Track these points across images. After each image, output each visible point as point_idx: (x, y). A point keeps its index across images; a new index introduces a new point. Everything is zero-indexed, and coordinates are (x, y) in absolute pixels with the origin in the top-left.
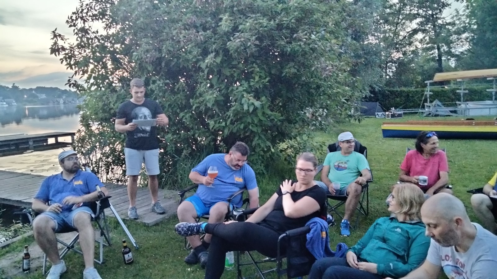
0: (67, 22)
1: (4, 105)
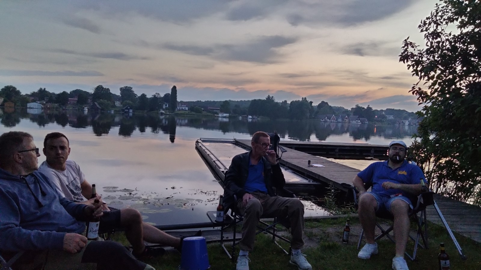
1: (359, 122)
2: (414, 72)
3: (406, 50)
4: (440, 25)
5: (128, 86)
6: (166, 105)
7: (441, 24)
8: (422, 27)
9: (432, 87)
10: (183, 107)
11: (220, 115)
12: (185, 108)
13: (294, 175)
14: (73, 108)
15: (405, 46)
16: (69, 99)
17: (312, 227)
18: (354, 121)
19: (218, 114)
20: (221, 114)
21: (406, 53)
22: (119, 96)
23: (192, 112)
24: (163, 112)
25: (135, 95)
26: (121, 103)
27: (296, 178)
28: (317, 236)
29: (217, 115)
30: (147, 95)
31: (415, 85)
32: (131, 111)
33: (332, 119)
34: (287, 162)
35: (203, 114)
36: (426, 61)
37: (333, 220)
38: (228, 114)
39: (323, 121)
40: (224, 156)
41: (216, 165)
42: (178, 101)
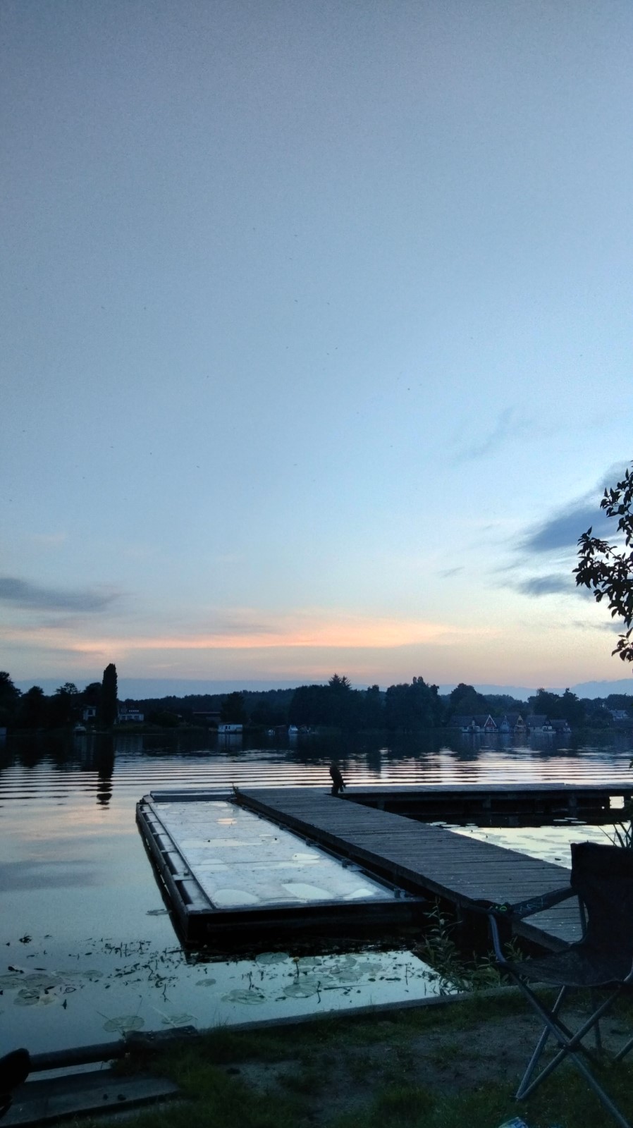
1: (550, 730)
3: (588, 558)
6: (90, 713)
8: (608, 506)
10: (131, 713)
11: (222, 729)
12: (137, 715)
13: (361, 879)
15: (586, 548)
17: (373, 1040)
18: (539, 728)
19: (216, 727)
20: (224, 727)
21: (589, 564)
23: (155, 725)
24: (83, 728)
25: (16, 691)
27: (366, 888)
28: (379, 1068)
29: (215, 730)
30: (44, 690)
33: (487, 725)
34: (351, 846)
35: (181, 727)
38: (241, 726)
39: (466, 731)
40: (198, 837)
41: (165, 863)
42: (120, 699)
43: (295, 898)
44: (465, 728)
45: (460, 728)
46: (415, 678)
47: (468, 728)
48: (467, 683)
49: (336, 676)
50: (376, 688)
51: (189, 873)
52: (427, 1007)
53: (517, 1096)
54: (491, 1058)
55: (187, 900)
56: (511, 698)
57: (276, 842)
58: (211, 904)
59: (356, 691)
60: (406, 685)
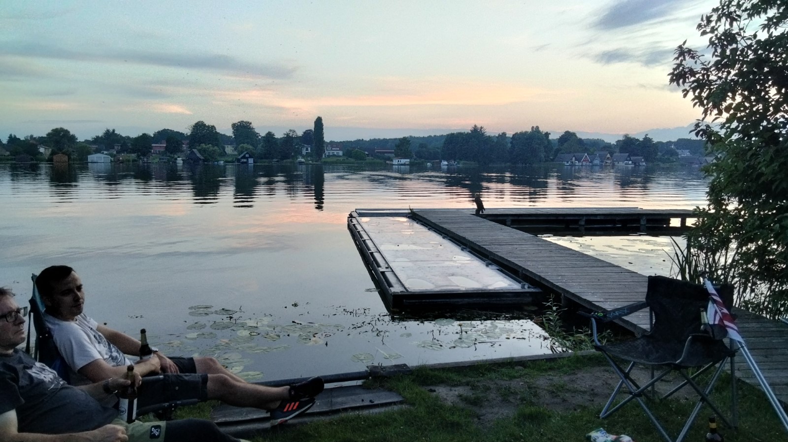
0: (700, 26)
1: (630, 164)
2: (696, 101)
3: (680, 64)
4: (736, 20)
5: (244, 121)
6: (307, 150)
7: (739, 19)
8: (702, 28)
9: (727, 125)
10: (334, 150)
11: (395, 162)
12: (338, 152)
13: (499, 275)
14: (160, 159)
15: (680, 56)
16: (153, 145)
17: (512, 378)
18: (622, 162)
19: (390, 159)
20: (397, 160)
21: (681, 68)
22: (232, 137)
23: (349, 159)
24: (303, 160)
25: (256, 135)
26: (235, 149)
27: (502, 281)
28: (517, 394)
29: (391, 162)
30: (275, 134)
31: (700, 122)
32: (251, 161)
33: (584, 161)
34: (490, 252)
35: (367, 161)
36: (716, 81)
37: (548, 363)
38: (408, 160)
39: (568, 164)
40: (390, 242)
41: (373, 260)
42: (326, 141)
43: (457, 286)
44: (568, 162)
45: (563, 162)
46: (533, 127)
47: (569, 162)
48: (571, 131)
49: (475, 126)
50: (504, 134)
51: (388, 267)
52: (545, 360)
53: (600, 416)
54: (584, 392)
55: (390, 285)
56: (603, 141)
57: (441, 247)
58: (405, 288)
59: (489, 136)
60: (526, 132)
